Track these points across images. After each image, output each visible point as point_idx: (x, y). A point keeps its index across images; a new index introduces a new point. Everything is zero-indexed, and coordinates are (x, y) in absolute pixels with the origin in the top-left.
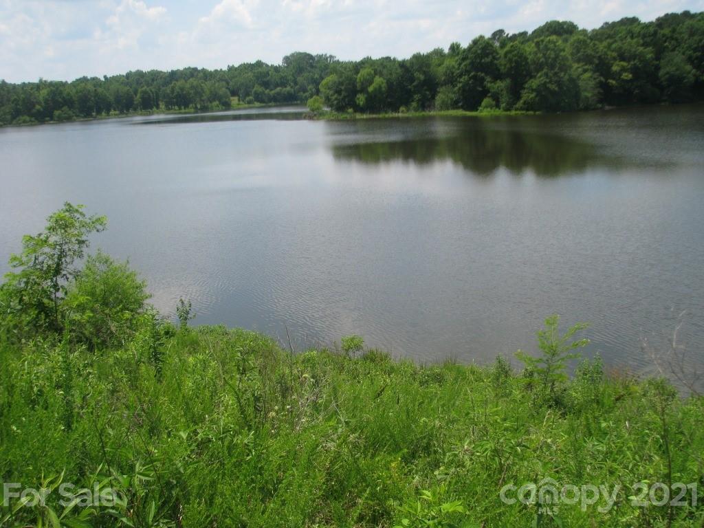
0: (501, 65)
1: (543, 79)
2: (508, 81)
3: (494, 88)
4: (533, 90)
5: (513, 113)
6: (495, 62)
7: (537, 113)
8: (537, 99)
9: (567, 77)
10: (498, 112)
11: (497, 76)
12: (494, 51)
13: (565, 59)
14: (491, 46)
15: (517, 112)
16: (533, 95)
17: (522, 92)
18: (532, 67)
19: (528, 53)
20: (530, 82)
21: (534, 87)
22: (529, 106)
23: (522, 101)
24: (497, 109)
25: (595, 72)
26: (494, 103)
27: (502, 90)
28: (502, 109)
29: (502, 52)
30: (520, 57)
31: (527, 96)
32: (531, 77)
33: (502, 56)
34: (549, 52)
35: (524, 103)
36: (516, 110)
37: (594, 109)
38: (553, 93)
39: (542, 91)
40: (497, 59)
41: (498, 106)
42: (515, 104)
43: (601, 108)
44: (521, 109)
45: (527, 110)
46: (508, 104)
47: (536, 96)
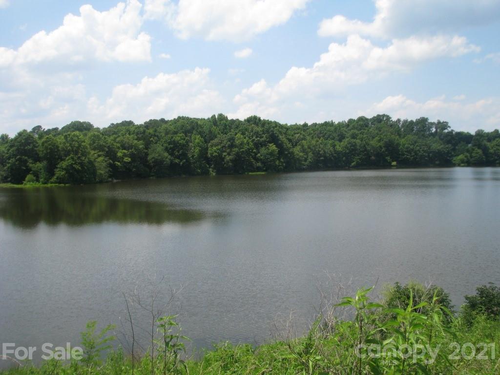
0: (40, 151)
1: (70, 162)
2: (45, 162)
3: (34, 167)
4: (63, 169)
5: (49, 185)
6: (36, 149)
7: (67, 185)
8: (66, 175)
9: (87, 160)
10: (37, 185)
11: (37, 159)
12: (34, 141)
13: (85, 147)
14: (32, 137)
15: (52, 185)
16: (63, 173)
17: (55, 170)
18: (62, 153)
19: (59, 143)
20: (61, 163)
21: (64, 167)
22: (60, 181)
23: (55, 177)
24: (37, 183)
25: (106, 156)
26: (35, 178)
27: (41, 169)
28: (41, 183)
29: (40, 142)
30: (53, 146)
31: (59, 173)
32: (62, 160)
33: (41, 145)
34: (74, 142)
35: (57, 178)
36: (52, 183)
37: (107, 182)
38: (78, 171)
39: (70, 170)
40: (37, 147)
41: (38, 180)
42: (51, 179)
43: (111, 181)
44: (55, 182)
45: (60, 183)
46: (45, 179)
47: (66, 173)
